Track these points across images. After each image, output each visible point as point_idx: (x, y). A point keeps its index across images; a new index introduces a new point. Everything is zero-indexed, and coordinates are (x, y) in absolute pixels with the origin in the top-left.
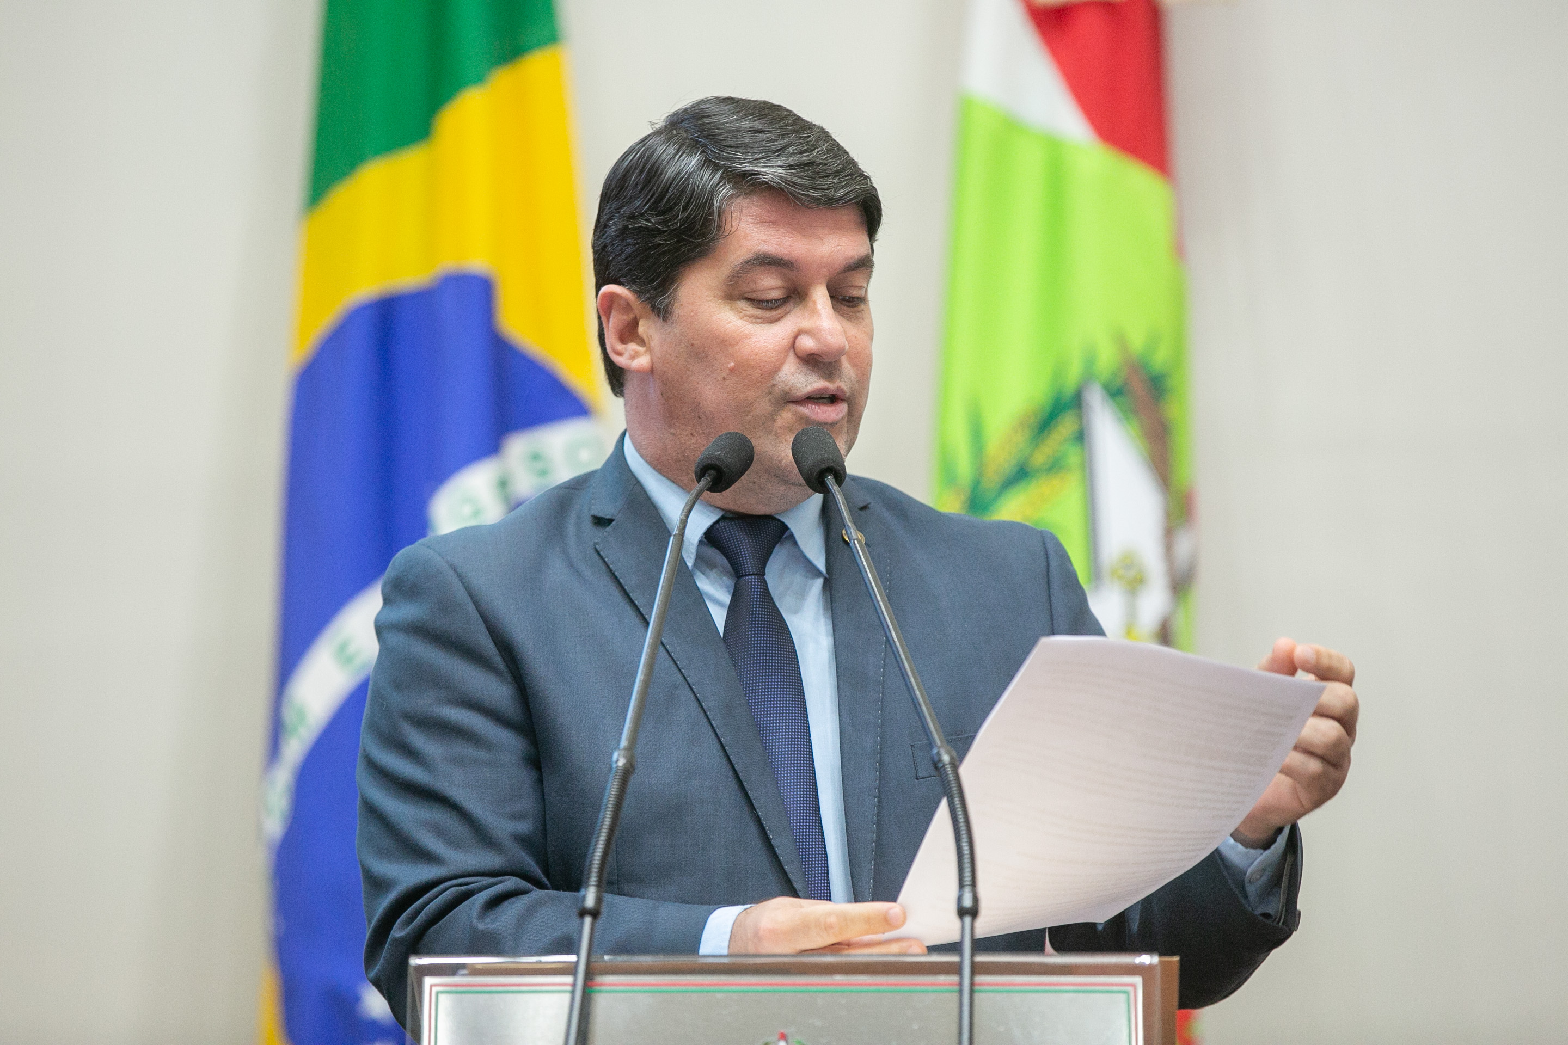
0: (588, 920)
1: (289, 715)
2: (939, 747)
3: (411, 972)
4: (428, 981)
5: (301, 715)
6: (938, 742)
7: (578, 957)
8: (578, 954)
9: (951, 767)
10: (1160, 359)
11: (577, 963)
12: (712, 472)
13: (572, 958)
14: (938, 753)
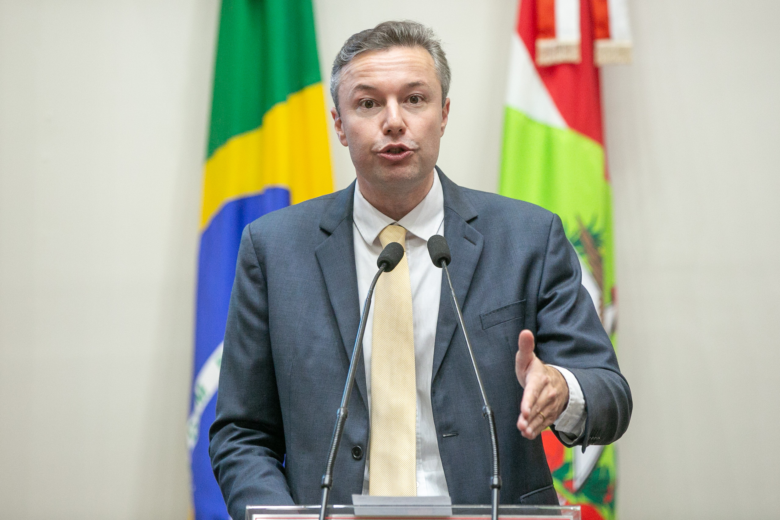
0: (326, 490)
1: (198, 392)
2: (486, 406)
3: (247, 512)
4: (255, 516)
5: (203, 391)
6: (486, 404)
7: (322, 506)
8: (321, 504)
9: (491, 417)
10: (597, 228)
11: (321, 508)
12: (385, 264)
13: (319, 506)
14: (485, 409)
